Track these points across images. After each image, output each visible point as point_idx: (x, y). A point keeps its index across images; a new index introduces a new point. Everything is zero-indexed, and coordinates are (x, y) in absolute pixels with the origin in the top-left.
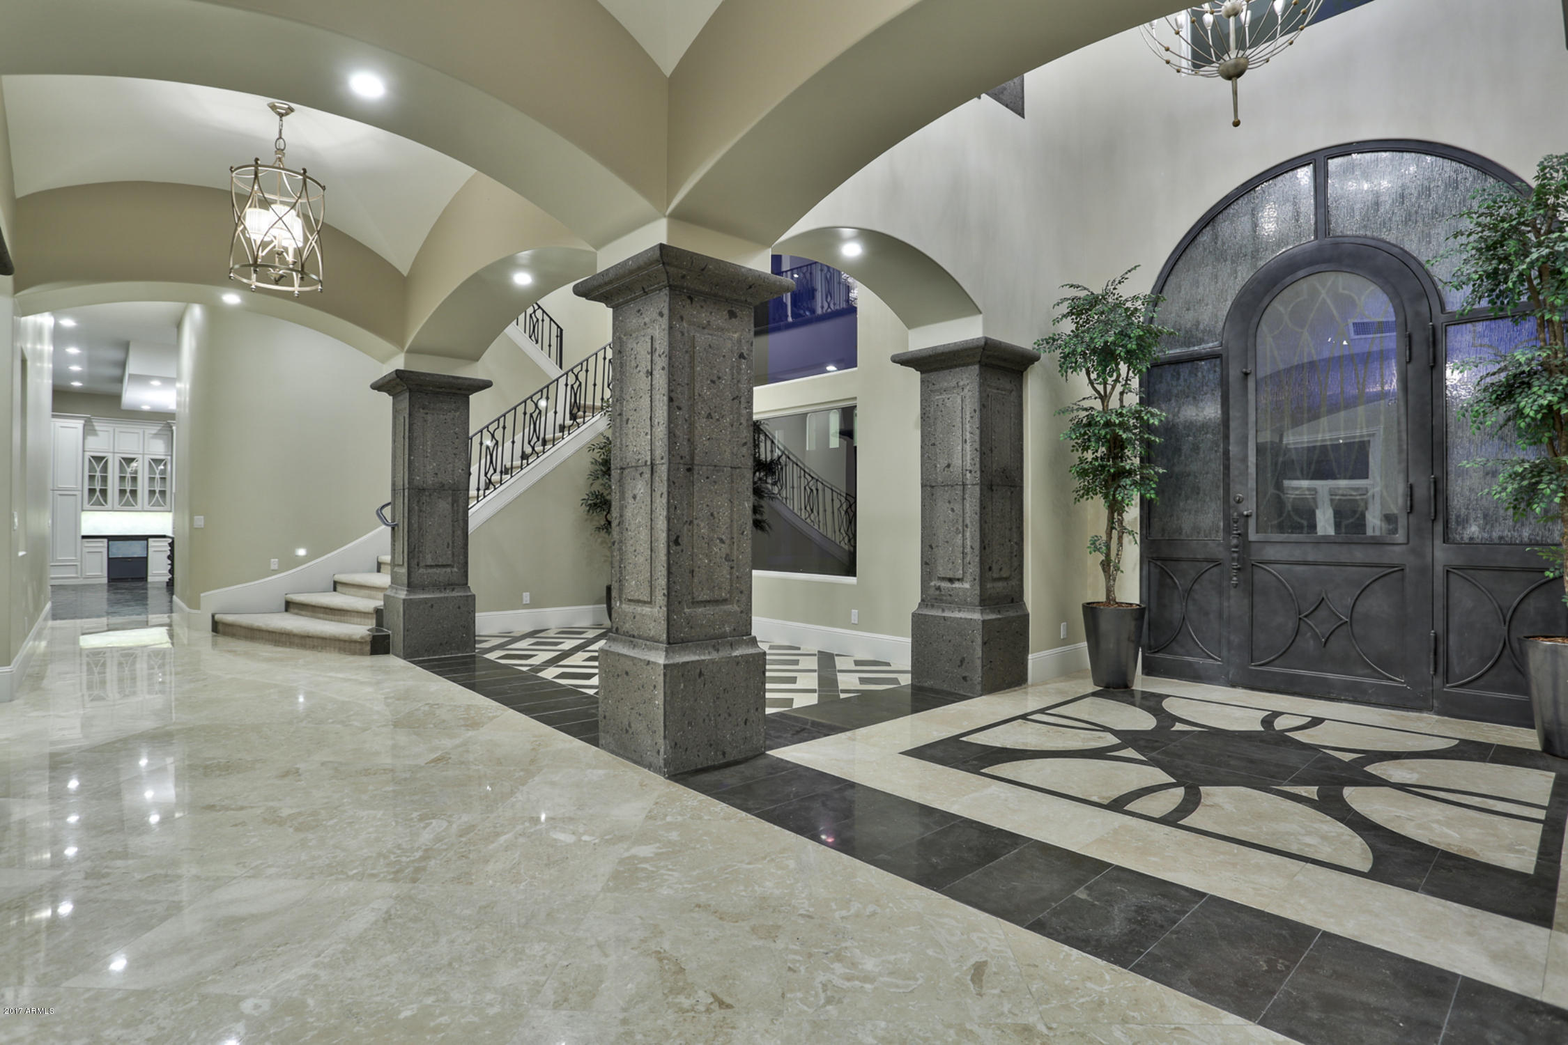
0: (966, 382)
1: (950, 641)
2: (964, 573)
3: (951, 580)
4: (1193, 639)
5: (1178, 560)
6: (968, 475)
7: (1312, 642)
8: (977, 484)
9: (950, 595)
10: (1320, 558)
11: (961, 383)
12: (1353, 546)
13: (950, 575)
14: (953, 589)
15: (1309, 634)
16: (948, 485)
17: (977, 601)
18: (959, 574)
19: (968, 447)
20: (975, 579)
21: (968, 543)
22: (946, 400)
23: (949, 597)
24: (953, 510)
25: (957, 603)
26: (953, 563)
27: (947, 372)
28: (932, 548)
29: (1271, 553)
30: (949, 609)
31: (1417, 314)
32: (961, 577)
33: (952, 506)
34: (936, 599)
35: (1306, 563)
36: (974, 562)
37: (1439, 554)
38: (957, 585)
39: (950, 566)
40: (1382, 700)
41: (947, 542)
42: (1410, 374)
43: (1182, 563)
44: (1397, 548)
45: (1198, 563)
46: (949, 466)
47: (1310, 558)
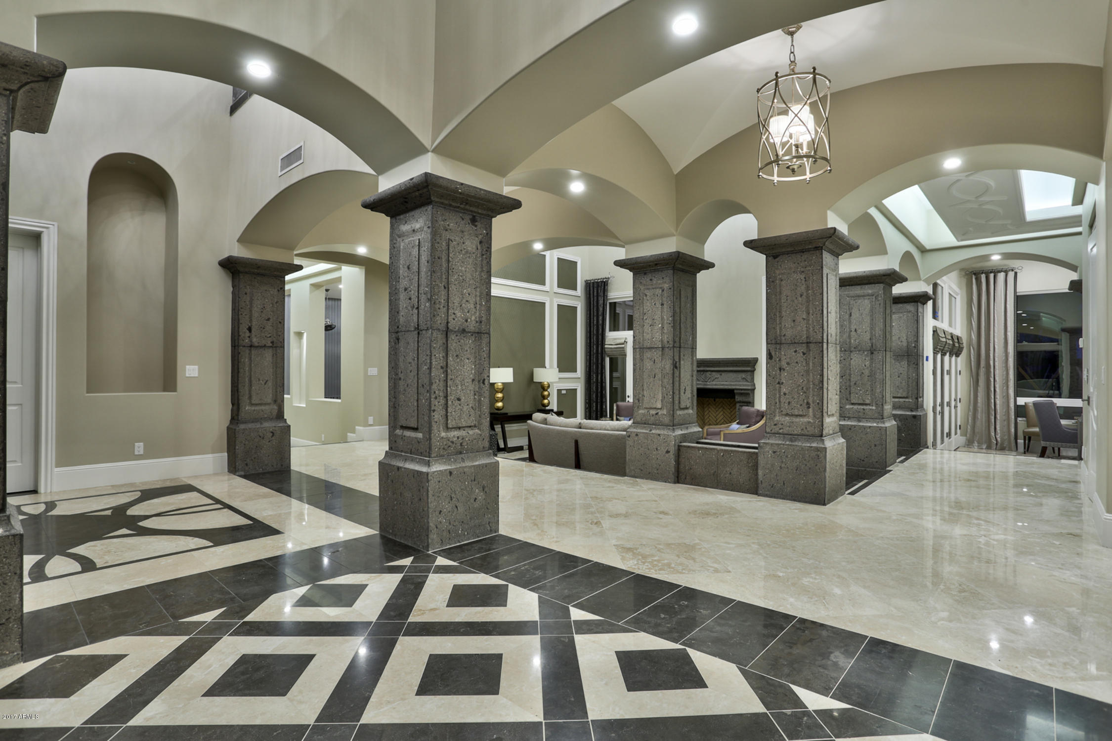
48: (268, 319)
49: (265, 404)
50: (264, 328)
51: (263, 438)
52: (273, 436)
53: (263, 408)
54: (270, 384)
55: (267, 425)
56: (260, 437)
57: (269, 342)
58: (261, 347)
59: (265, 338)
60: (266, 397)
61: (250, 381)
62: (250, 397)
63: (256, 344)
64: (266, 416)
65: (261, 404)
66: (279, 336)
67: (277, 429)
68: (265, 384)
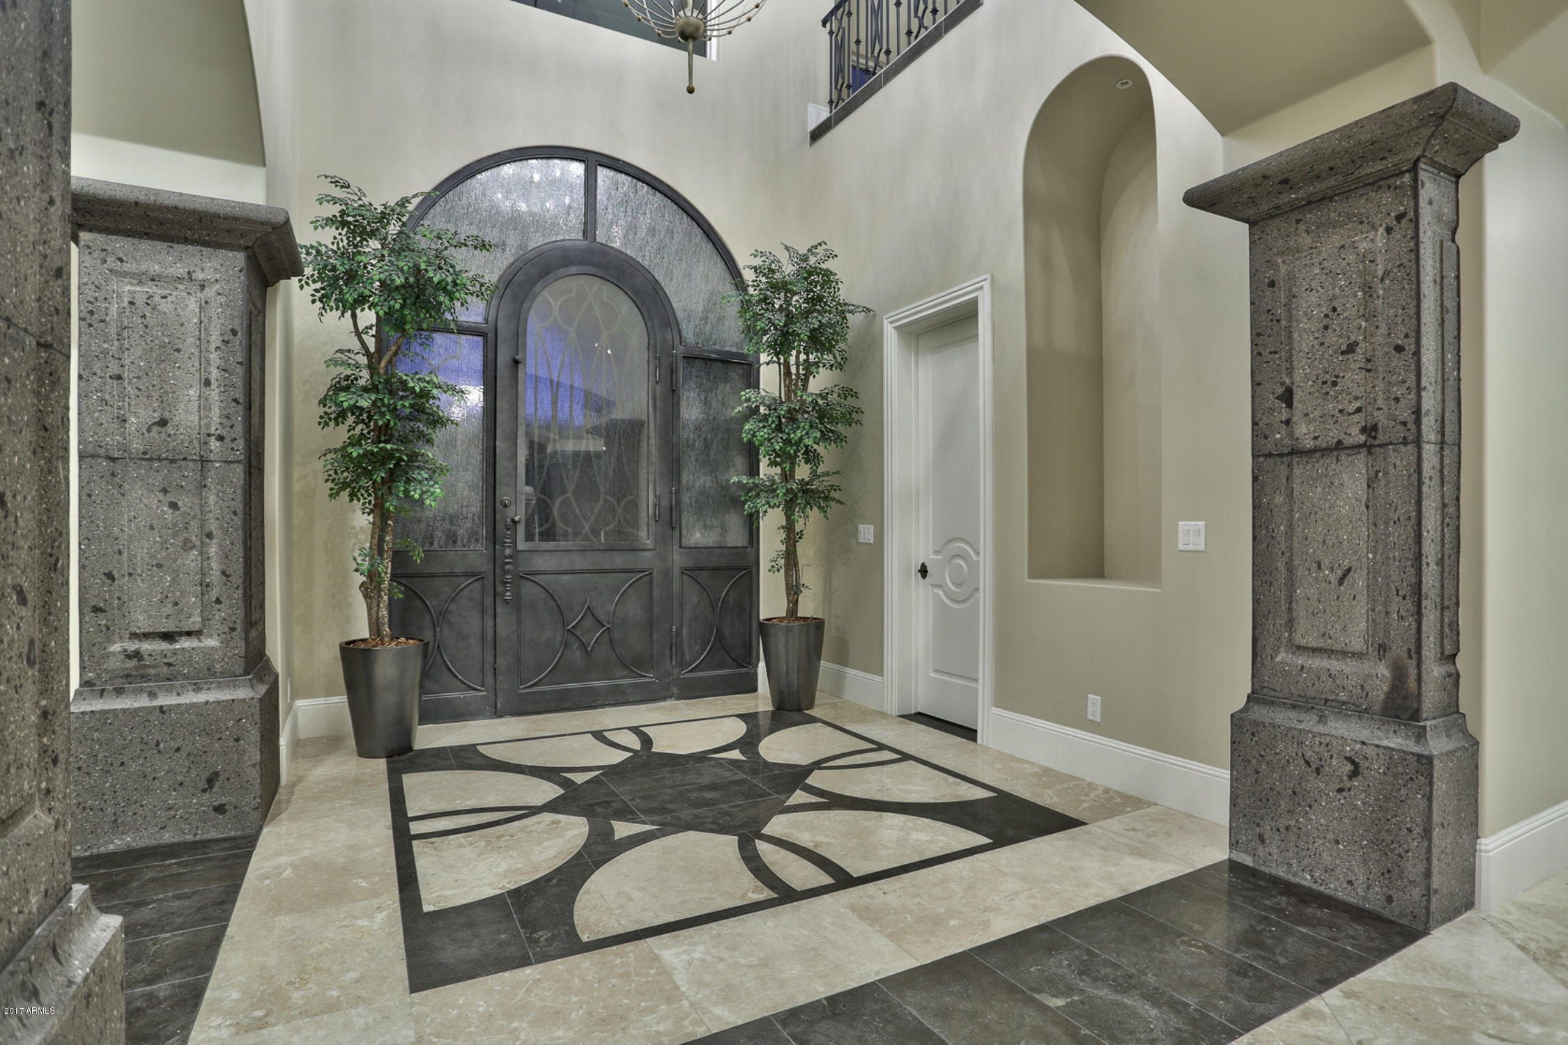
0: (209, 275)
1: (178, 750)
2: (206, 620)
3: (168, 637)
4: (449, 669)
5: (431, 576)
6: (214, 444)
7: (578, 653)
8: (239, 462)
9: (169, 665)
10: (586, 566)
11: (200, 276)
12: (613, 553)
13: (170, 626)
14: (175, 653)
15: (576, 645)
16: (159, 459)
17: (239, 667)
18: (195, 621)
19: (214, 393)
20: (233, 629)
21: (215, 565)
22: (157, 298)
23: (165, 669)
24: (174, 506)
25: (186, 677)
26: (176, 604)
27: (160, 246)
28: (113, 579)
29: (540, 563)
30: (169, 690)
31: (664, 340)
32: (197, 627)
33: (171, 497)
34: (128, 676)
35: (573, 572)
36: (230, 598)
37: (676, 558)
38: (185, 643)
39: (169, 609)
40: (638, 698)
41: (159, 566)
42: (658, 394)
43: (435, 579)
44: (647, 554)
45: (454, 579)
46: (163, 423)
47: (577, 567)
48: (1351, 348)
49: (1345, 654)
50: (1335, 384)
51: (1318, 771)
52: (1355, 773)
53: (1335, 664)
54: (1359, 581)
55: (1339, 728)
56: (1308, 763)
57: (1355, 431)
58: (1325, 451)
59: (1341, 419)
60: (1344, 629)
61: (1290, 568)
62: (1290, 624)
63: (1309, 444)
64: (1343, 696)
65: (1329, 652)
66: (1397, 400)
67: (1370, 752)
68: (1341, 581)
